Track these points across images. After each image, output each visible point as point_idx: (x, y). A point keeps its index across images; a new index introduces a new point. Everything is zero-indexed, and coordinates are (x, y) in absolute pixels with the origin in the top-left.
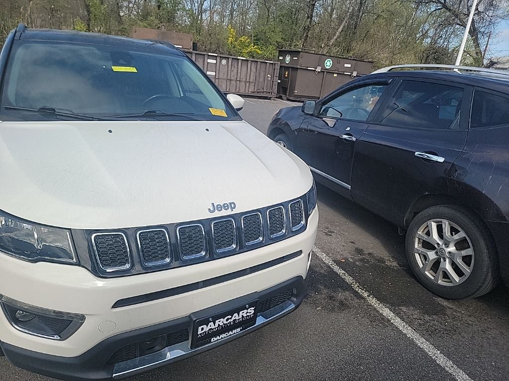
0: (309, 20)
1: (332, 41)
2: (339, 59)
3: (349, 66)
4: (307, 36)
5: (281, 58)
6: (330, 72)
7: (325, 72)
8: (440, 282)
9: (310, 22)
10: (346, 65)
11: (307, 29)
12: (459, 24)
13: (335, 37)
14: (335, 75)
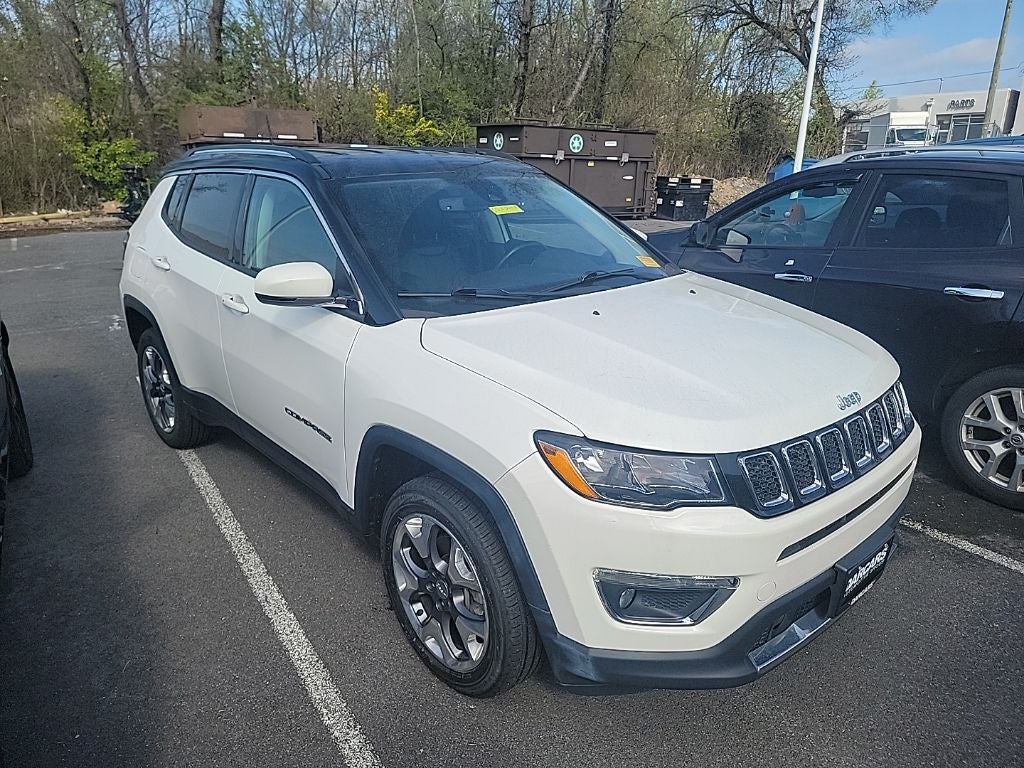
0: (522, 63)
1: (570, 99)
2: (594, 133)
3: (614, 144)
4: (522, 95)
5: (483, 141)
6: (582, 159)
7: (573, 161)
8: (1019, 489)
9: (526, 68)
10: (607, 144)
11: (520, 81)
12: (781, 49)
13: (574, 93)
14: (591, 164)
